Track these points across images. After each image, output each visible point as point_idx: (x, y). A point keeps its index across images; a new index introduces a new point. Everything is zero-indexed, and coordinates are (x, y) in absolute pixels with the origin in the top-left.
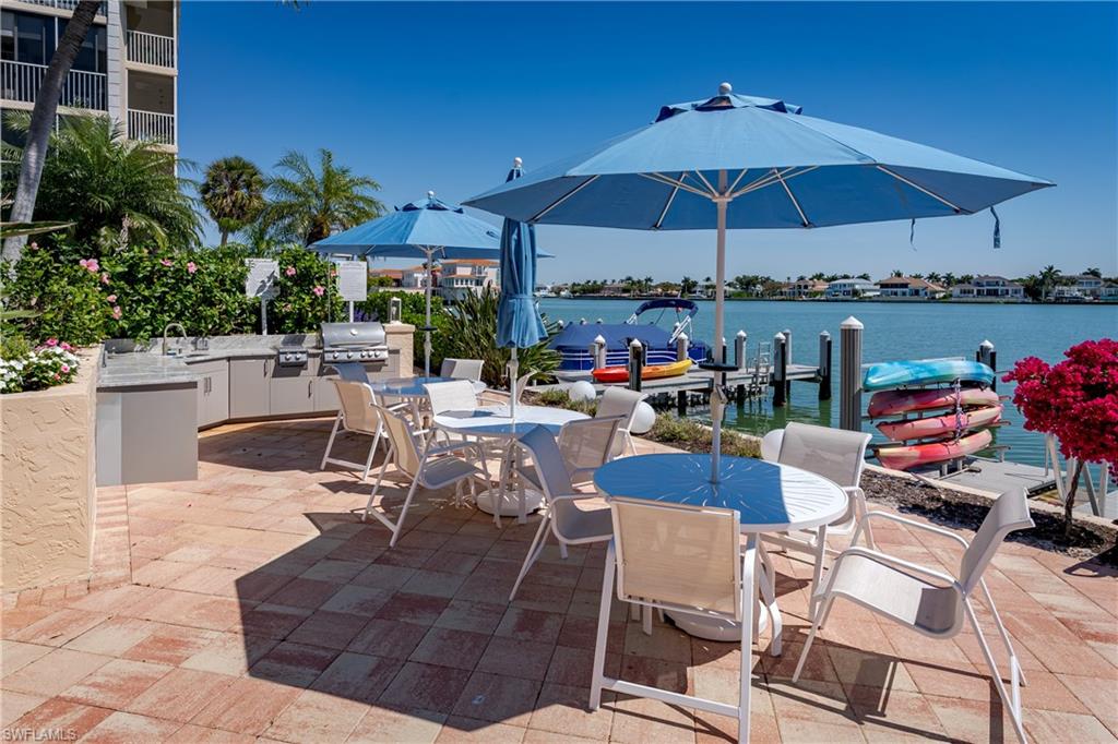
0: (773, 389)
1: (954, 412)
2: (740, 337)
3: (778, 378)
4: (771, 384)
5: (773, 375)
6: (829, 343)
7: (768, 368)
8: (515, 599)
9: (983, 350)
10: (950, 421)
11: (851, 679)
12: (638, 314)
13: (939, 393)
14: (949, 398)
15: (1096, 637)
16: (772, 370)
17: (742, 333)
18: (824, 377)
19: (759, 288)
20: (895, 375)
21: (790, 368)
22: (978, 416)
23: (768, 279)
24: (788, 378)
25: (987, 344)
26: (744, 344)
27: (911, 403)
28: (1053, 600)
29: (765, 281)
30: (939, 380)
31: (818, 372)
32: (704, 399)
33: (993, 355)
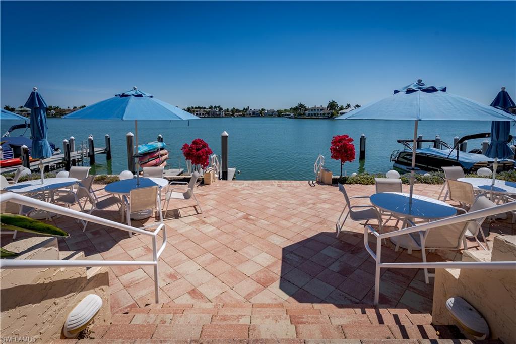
0: (89, 158)
1: (159, 157)
2: (72, 139)
3: (91, 154)
4: (88, 157)
5: (89, 153)
6: (109, 139)
7: (86, 151)
8: (85, 231)
9: (159, 137)
10: (158, 160)
11: (173, 214)
12: (9, 132)
13: (154, 152)
14: (157, 154)
15: (205, 195)
16: (88, 151)
17: (72, 137)
18: (108, 151)
19: (53, 112)
20: (145, 149)
21: (96, 149)
22: (164, 158)
23: (58, 107)
24: (95, 153)
25: (160, 135)
26: (74, 142)
27: (148, 157)
28: (197, 192)
29: (56, 109)
30: (155, 149)
31: (106, 150)
32: (57, 167)
33: (162, 139)
